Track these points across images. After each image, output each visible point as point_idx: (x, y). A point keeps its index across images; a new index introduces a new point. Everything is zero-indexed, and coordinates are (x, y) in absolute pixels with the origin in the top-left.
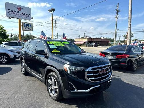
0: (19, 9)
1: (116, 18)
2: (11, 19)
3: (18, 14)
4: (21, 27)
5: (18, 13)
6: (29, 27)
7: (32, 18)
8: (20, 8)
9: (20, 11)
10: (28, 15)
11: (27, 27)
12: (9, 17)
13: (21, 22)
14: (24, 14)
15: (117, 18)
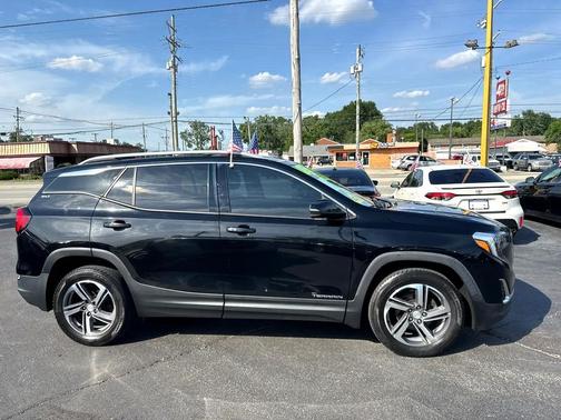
1: (172, 70)
15: (176, 71)
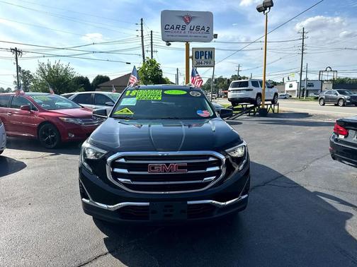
0: (186, 21)
2: (170, 44)
3: (185, 33)
4: (191, 59)
5: (184, 28)
6: (206, 58)
7: (216, 36)
8: (188, 17)
9: (188, 23)
10: (206, 29)
11: (203, 57)
12: (167, 42)
13: (191, 48)
14: (198, 28)
